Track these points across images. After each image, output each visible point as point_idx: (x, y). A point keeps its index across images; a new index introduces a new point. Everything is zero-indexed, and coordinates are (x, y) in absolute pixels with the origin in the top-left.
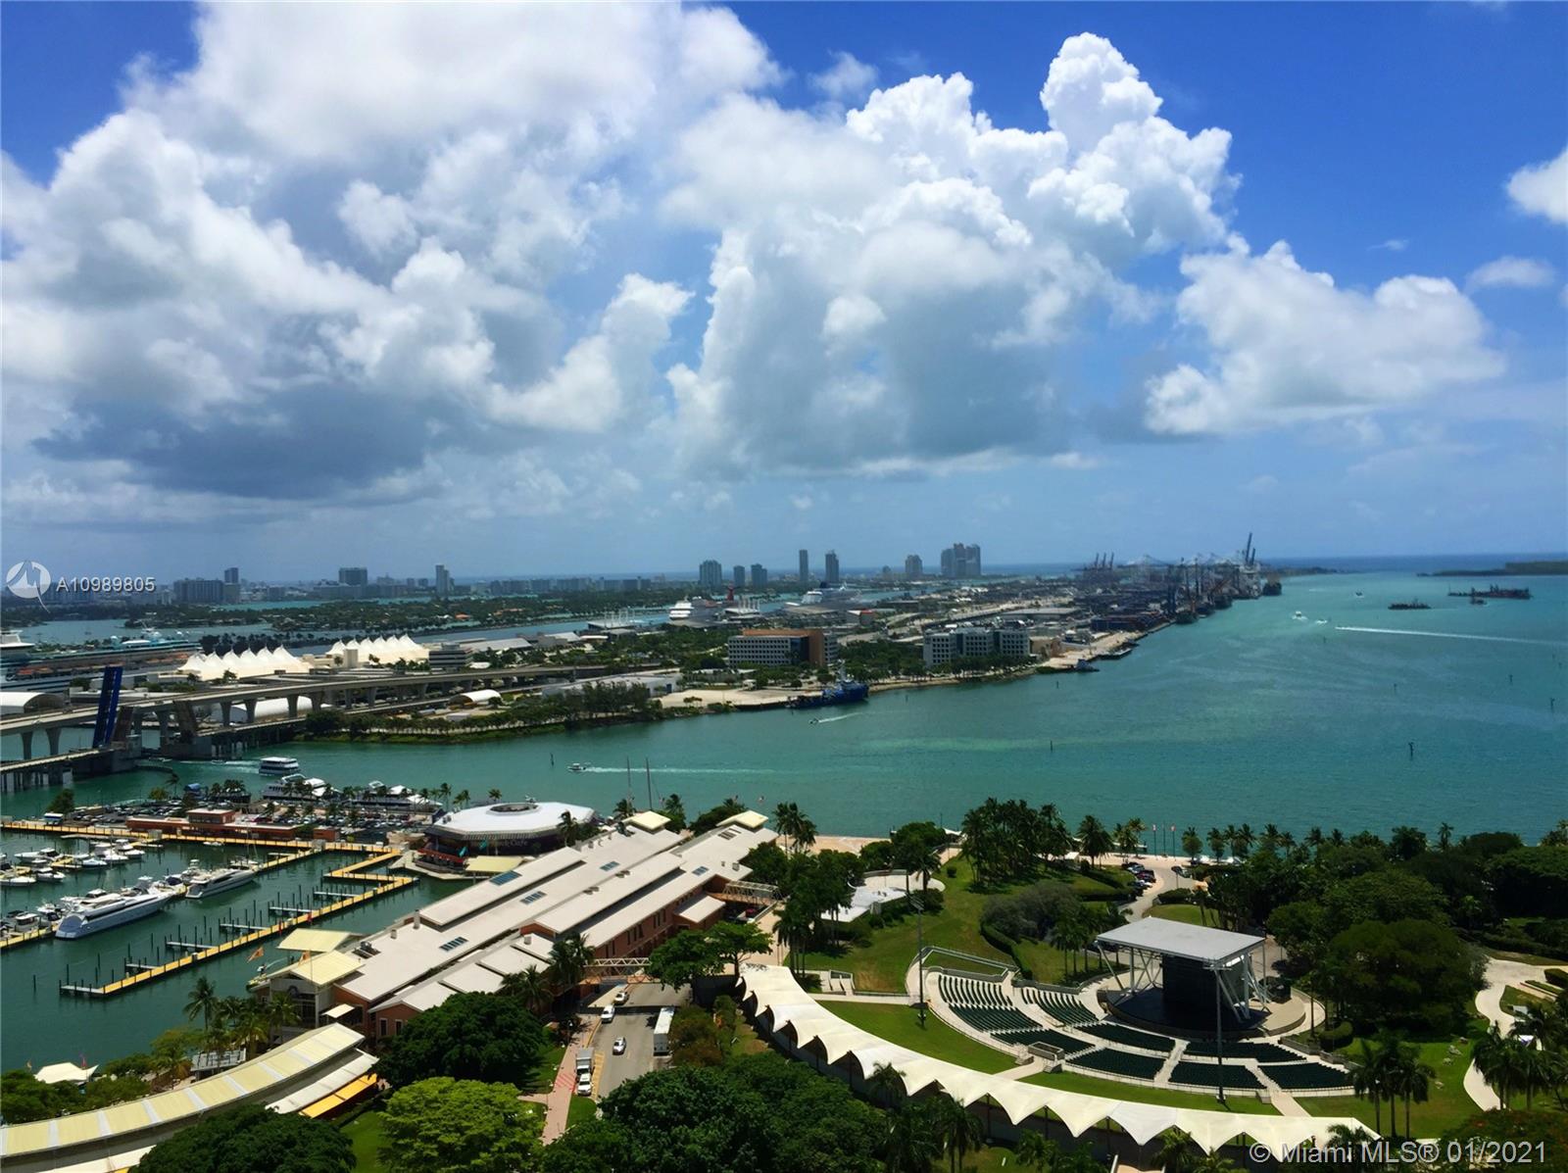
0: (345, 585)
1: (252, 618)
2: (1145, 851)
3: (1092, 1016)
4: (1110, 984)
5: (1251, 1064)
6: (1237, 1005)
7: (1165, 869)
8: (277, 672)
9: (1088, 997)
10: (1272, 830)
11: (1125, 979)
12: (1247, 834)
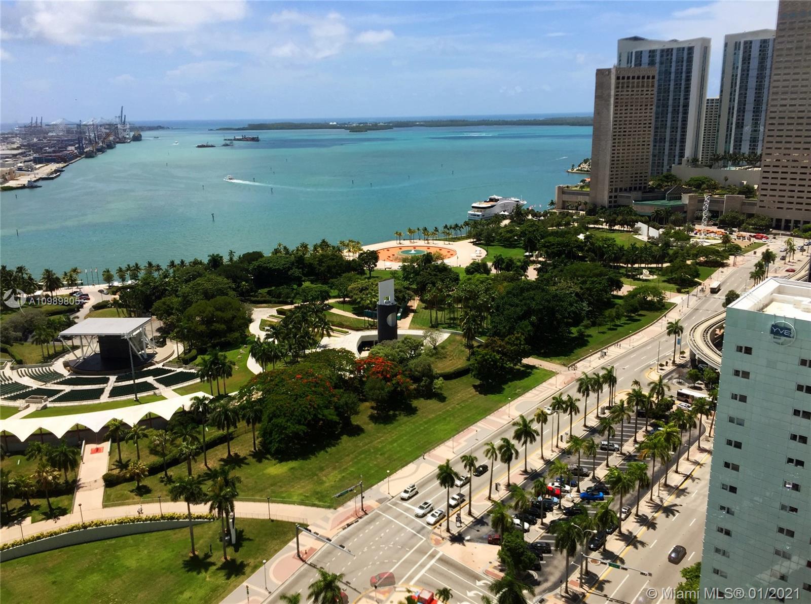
2: (82, 284)
3: (61, 376)
4: (70, 357)
5: (150, 379)
6: (140, 353)
7: (95, 292)
9: (58, 366)
10: (150, 264)
11: (78, 353)
12: (137, 267)
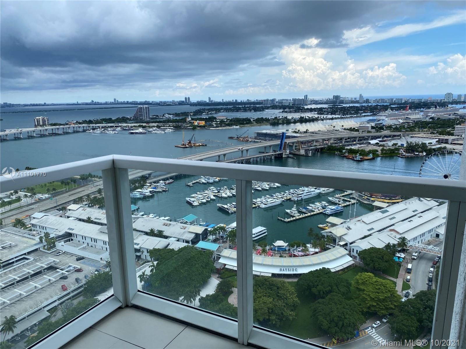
0: (334, 100)
1: (311, 110)
8: (319, 130)
